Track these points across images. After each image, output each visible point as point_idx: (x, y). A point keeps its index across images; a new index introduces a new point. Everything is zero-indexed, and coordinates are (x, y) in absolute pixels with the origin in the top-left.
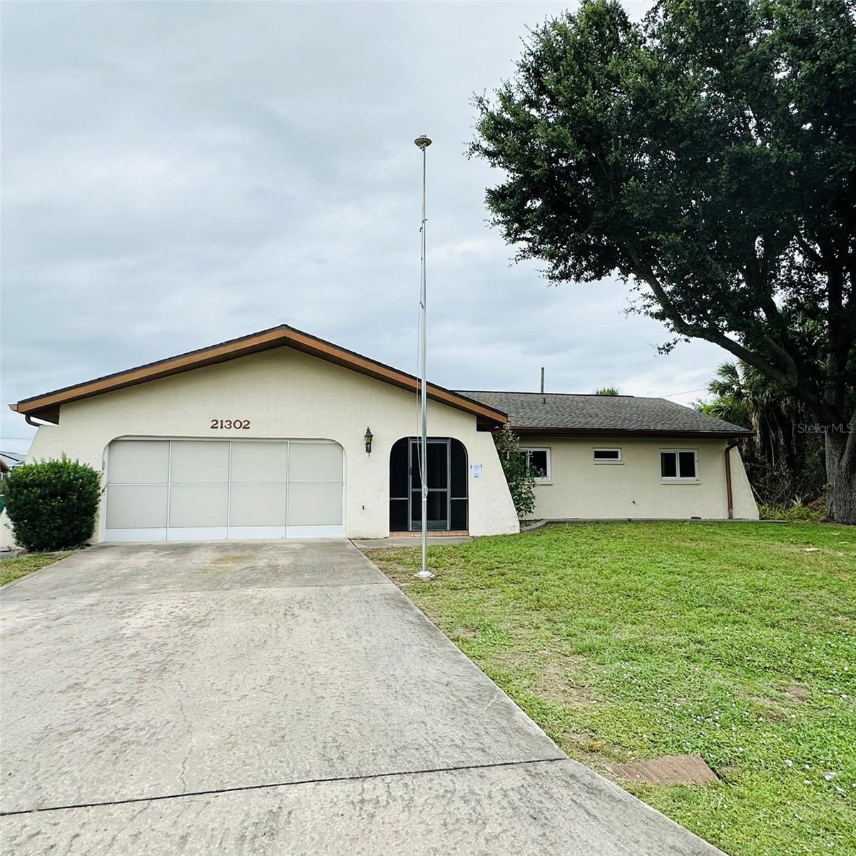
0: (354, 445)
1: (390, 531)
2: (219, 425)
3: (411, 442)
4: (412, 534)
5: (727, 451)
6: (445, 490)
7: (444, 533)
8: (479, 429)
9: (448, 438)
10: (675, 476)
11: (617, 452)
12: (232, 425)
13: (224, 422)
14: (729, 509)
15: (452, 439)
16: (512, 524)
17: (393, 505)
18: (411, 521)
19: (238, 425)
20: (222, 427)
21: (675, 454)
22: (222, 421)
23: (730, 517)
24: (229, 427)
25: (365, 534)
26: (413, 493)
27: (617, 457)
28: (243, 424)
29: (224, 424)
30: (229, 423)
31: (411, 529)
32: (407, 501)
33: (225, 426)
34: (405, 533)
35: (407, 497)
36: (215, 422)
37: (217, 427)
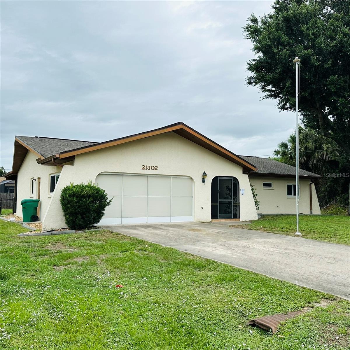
0: (198, 179)
1: (212, 219)
2: (145, 168)
3: (219, 178)
4: (219, 220)
5: (310, 185)
6: (231, 200)
7: (231, 220)
8: (244, 173)
9: (232, 177)
10: (291, 195)
11: (271, 184)
12: (150, 168)
13: (147, 166)
14: (311, 210)
15: (234, 177)
16: (255, 216)
17: (213, 206)
18: (219, 214)
19: (153, 168)
20: (146, 169)
21: (291, 185)
22: (146, 166)
23: (311, 213)
24: (149, 169)
25: (202, 220)
26: (219, 201)
27: (271, 186)
28: (155, 168)
29: (148, 167)
30: (149, 167)
31: (219, 218)
32: (217, 205)
33: (148, 169)
34: (217, 220)
35: (217, 203)
36: (143, 167)
37: (144, 169)
